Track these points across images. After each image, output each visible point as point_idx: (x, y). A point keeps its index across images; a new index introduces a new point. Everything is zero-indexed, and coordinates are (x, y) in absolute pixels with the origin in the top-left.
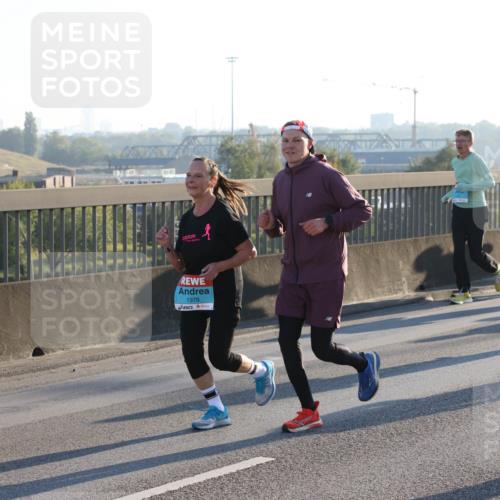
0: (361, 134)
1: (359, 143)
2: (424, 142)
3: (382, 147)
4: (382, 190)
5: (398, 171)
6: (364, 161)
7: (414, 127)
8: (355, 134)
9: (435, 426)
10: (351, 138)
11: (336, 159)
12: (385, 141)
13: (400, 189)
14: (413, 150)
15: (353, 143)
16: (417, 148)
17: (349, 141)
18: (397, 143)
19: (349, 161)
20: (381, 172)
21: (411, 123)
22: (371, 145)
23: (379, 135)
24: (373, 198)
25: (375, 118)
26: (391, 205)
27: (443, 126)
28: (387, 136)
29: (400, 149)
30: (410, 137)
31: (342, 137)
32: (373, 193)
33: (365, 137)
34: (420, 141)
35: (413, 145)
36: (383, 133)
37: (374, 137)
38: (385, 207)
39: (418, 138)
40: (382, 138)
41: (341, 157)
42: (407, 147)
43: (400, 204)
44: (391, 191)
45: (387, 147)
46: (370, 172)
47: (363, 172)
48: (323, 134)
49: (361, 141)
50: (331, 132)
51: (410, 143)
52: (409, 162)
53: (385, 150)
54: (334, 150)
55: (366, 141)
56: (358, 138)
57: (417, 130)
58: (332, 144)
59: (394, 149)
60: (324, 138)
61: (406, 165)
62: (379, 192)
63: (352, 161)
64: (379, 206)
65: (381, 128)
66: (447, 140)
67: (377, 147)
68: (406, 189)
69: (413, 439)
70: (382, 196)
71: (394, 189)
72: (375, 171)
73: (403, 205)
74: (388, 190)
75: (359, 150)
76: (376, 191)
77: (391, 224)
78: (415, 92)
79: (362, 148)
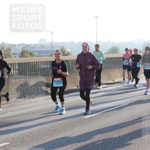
0: (36, 45)
1: (35, 48)
2: (55, 48)
3: (42, 49)
4: (42, 62)
5: (47, 56)
6: (37, 53)
7: (52, 43)
8: (34, 45)
9: (58, 132)
10: (33, 46)
11: (28, 53)
12: (43, 47)
13: (47, 61)
14: (51, 50)
15: (33, 48)
16: (53, 49)
17: (32, 47)
18: (47, 48)
19: (32, 53)
20: (42, 56)
21: (51, 42)
22: (39, 48)
23: (41, 45)
24: (39, 64)
25: (40, 40)
26: (45, 66)
27: (60, 43)
28: (43, 45)
29: (48, 50)
30: (50, 46)
31: (31, 46)
32: (39, 63)
33: (37, 46)
34: (53, 47)
35: (51, 49)
36: (42, 45)
37: (40, 46)
38: (43, 67)
39: (53, 46)
40: (42, 46)
41: (30, 52)
42: (50, 49)
43: (47, 66)
44: (45, 62)
45: (44, 49)
46: (39, 56)
47: (36, 56)
48: (25, 45)
49: (36, 47)
50: (27, 44)
51: (51, 48)
52: (51, 54)
53: (43, 50)
54: (28, 50)
55: (37, 47)
56: (35, 46)
57: (53, 44)
58: (27, 48)
59: (46, 50)
60: (25, 46)
61: (49, 54)
62: (41, 62)
63: (33, 53)
64: (41, 66)
65: (42, 43)
66: (62, 47)
67: (41, 49)
68: (49, 61)
69: (52, 136)
70: (42, 64)
71: (46, 62)
72: (40, 56)
73: (48, 66)
74: (44, 62)
75: (35, 50)
76: (40, 62)
77: (45, 72)
78: (52, 32)
79: (36, 49)
